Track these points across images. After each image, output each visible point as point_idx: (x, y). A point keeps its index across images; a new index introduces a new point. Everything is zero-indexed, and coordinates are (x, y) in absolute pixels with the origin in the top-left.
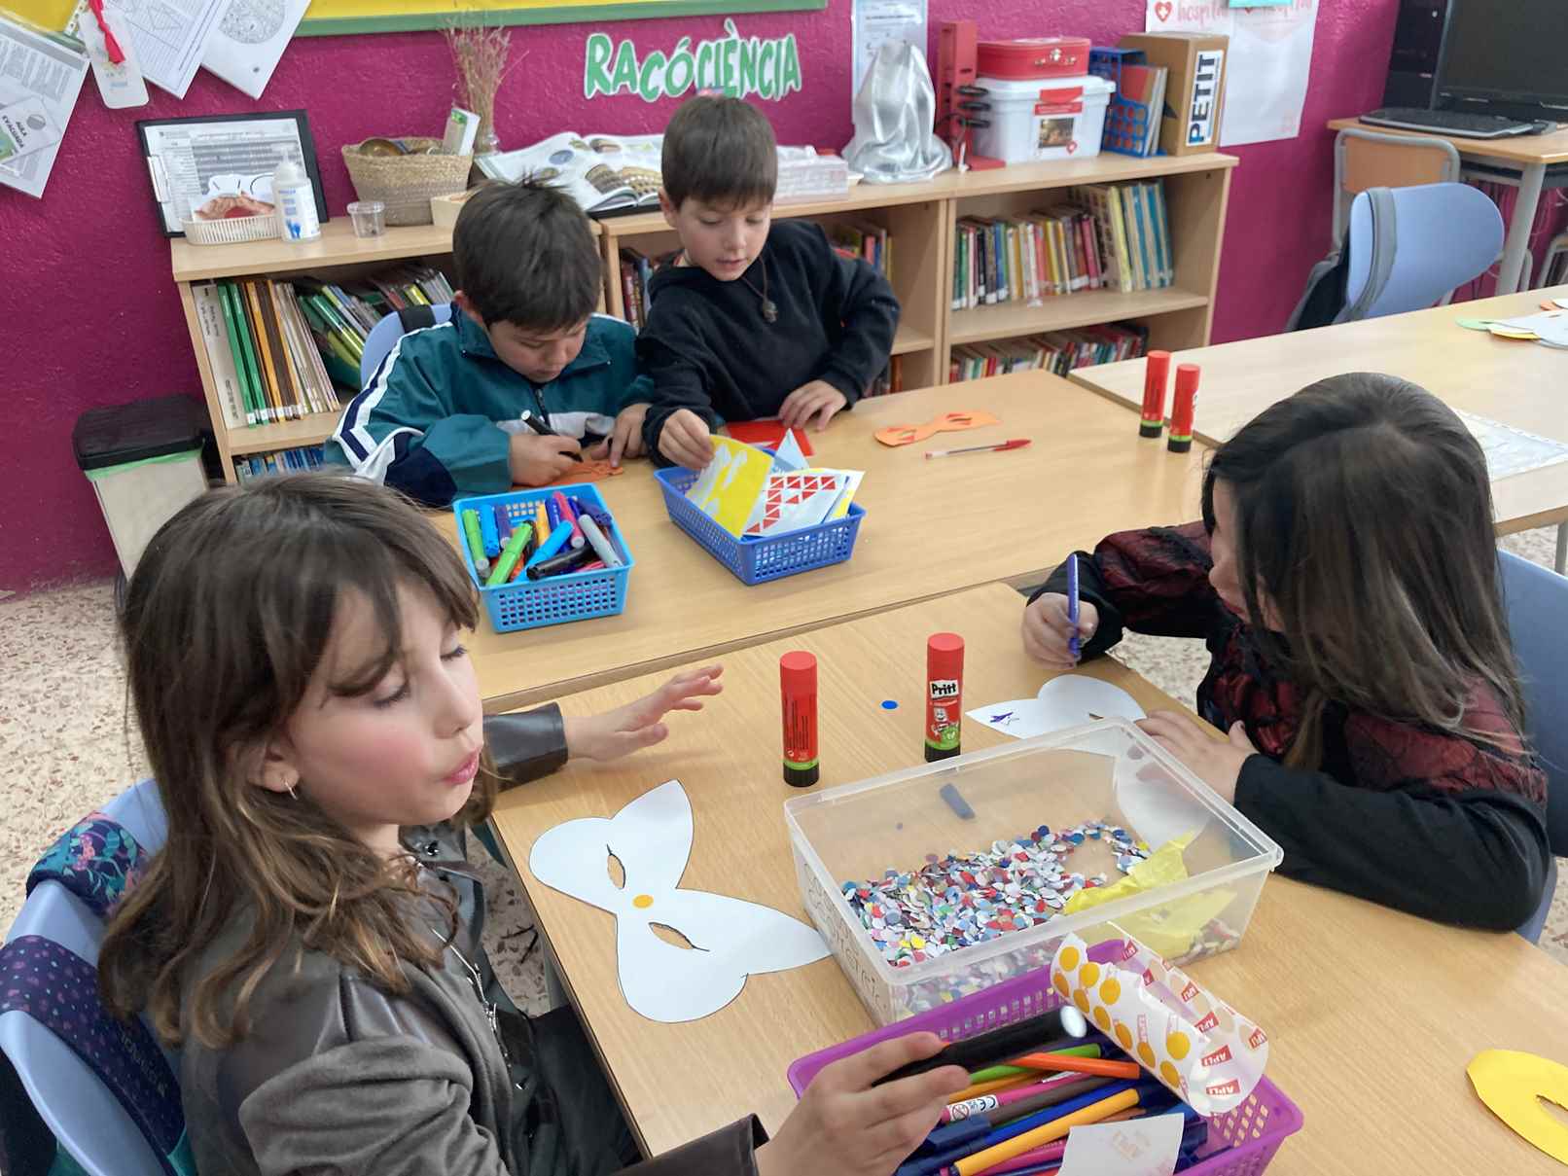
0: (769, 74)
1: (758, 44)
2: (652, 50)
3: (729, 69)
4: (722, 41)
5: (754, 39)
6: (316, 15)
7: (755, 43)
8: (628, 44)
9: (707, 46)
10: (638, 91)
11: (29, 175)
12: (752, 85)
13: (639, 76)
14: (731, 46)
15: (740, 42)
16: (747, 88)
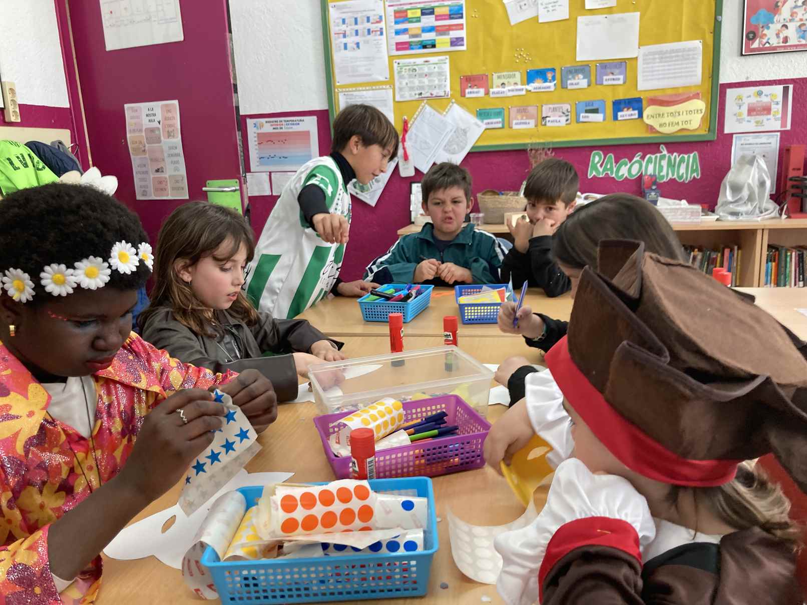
0: (682, 170)
1: (677, 156)
2: (623, 158)
3: (661, 167)
4: (658, 155)
5: (675, 154)
6: (480, 144)
7: (676, 156)
8: (611, 156)
9: (650, 157)
10: (614, 175)
11: (372, 198)
12: (673, 175)
13: (615, 169)
14: (663, 157)
15: (667, 155)
16: (670, 176)
